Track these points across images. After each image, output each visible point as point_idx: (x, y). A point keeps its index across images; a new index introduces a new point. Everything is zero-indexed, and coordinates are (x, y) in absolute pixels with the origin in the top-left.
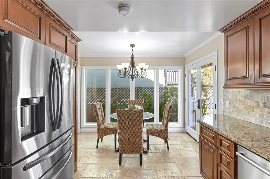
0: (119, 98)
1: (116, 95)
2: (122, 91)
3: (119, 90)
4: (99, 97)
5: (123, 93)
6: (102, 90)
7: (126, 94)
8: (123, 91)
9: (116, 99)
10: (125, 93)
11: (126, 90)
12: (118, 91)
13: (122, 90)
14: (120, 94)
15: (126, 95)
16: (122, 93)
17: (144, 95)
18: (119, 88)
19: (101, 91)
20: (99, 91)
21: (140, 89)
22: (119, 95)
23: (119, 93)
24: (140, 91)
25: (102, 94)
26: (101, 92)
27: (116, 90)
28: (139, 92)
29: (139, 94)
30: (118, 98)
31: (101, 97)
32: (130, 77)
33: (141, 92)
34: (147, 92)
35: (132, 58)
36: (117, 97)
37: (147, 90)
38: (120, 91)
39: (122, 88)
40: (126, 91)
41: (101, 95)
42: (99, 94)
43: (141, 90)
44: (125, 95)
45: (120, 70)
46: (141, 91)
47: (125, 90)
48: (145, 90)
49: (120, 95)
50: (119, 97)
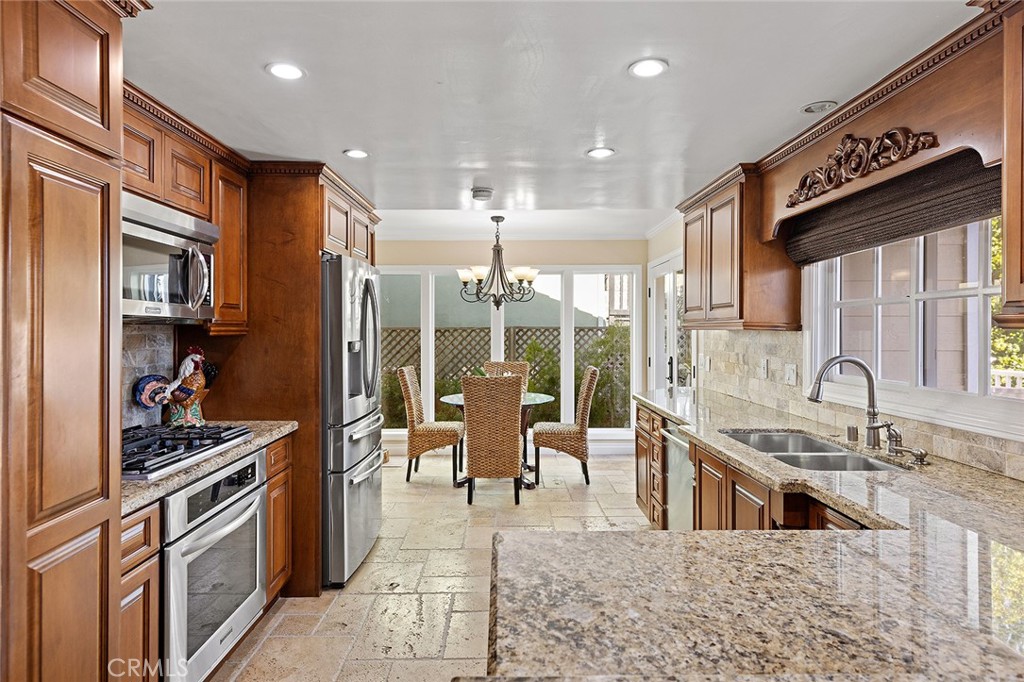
0: (456, 361)
1: (447, 351)
2: (464, 339)
3: (456, 334)
4: (394, 356)
5: (469, 343)
6: (403, 334)
7: (478, 347)
8: (469, 338)
9: (447, 365)
10: (473, 343)
11: (478, 334)
12: (451, 338)
13: (465, 334)
14: (460, 347)
15: (478, 352)
16: (464, 343)
17: (535, 350)
18: (456, 330)
19: (398, 339)
20: (394, 339)
21: (521, 333)
22: (456, 352)
23: (456, 343)
24: (521, 338)
25: (403, 347)
26: (399, 343)
27: (447, 334)
28: (520, 342)
29: (520, 347)
30: (452, 361)
31: (398, 356)
32: (492, 299)
33: (525, 342)
34: (542, 342)
35: (498, 251)
36: (451, 356)
37: (543, 333)
38: (460, 338)
39: (464, 330)
40: (478, 339)
41: (398, 352)
42: (394, 347)
43: (525, 333)
44: (473, 352)
45: (465, 284)
46: (525, 338)
47: (473, 334)
48: (538, 333)
49: (460, 352)
50: (456, 356)
